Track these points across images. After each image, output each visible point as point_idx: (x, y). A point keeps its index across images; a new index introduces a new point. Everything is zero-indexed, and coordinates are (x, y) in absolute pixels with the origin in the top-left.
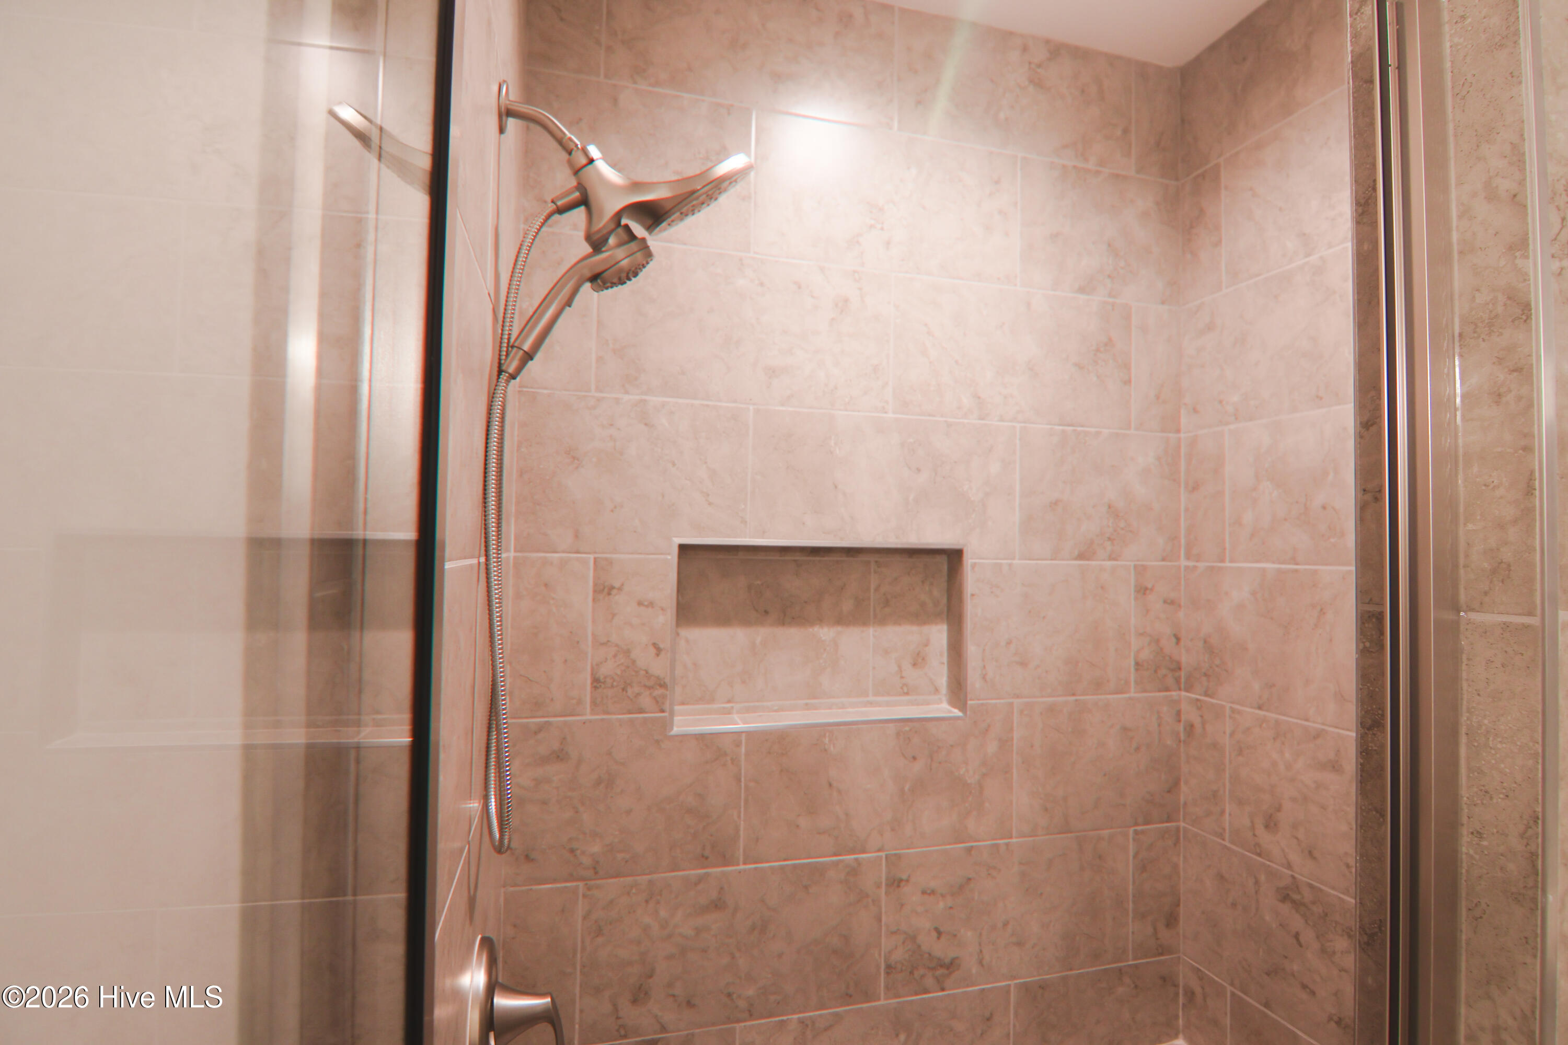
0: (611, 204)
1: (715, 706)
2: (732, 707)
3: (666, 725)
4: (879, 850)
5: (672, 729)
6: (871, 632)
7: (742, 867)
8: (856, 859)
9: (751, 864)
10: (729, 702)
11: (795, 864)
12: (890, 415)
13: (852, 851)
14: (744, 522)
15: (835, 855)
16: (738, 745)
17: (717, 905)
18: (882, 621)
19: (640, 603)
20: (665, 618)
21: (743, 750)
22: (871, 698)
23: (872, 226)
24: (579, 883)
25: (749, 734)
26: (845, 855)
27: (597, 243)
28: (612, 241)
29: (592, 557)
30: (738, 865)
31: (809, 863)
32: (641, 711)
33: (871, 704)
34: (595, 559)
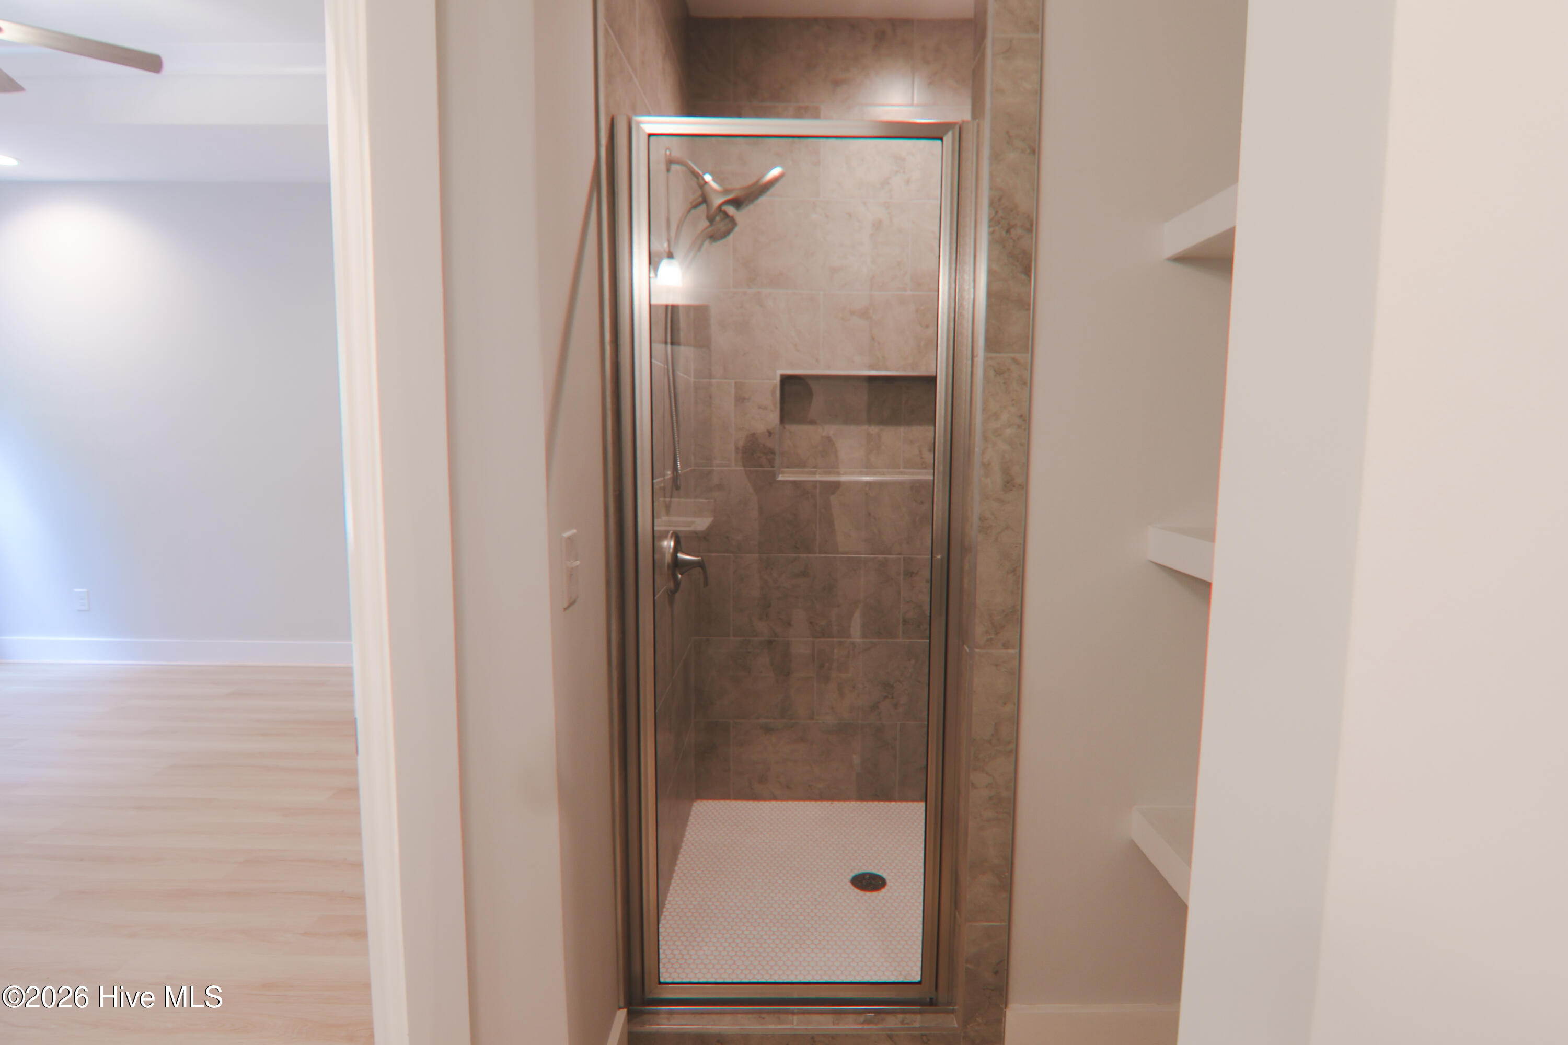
0: (717, 201)
1: (806, 470)
2: (816, 471)
3: (774, 475)
4: (900, 554)
5: (778, 477)
6: (902, 430)
7: (817, 555)
8: (885, 558)
9: (823, 554)
10: (814, 467)
11: (848, 557)
12: (909, 293)
13: (882, 553)
14: (817, 360)
15: (872, 554)
16: (815, 487)
17: (804, 574)
18: (909, 423)
19: (760, 407)
20: (774, 417)
21: (818, 490)
22: (902, 470)
23: (897, 172)
24: (731, 555)
25: (821, 482)
26: (878, 555)
27: (711, 219)
28: (718, 219)
29: (733, 381)
30: (816, 554)
31: (857, 557)
32: (762, 466)
33: (901, 473)
34: (736, 383)
